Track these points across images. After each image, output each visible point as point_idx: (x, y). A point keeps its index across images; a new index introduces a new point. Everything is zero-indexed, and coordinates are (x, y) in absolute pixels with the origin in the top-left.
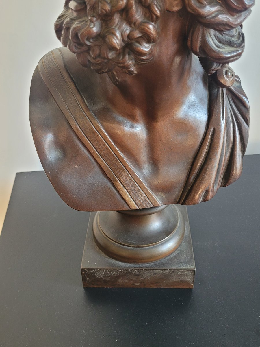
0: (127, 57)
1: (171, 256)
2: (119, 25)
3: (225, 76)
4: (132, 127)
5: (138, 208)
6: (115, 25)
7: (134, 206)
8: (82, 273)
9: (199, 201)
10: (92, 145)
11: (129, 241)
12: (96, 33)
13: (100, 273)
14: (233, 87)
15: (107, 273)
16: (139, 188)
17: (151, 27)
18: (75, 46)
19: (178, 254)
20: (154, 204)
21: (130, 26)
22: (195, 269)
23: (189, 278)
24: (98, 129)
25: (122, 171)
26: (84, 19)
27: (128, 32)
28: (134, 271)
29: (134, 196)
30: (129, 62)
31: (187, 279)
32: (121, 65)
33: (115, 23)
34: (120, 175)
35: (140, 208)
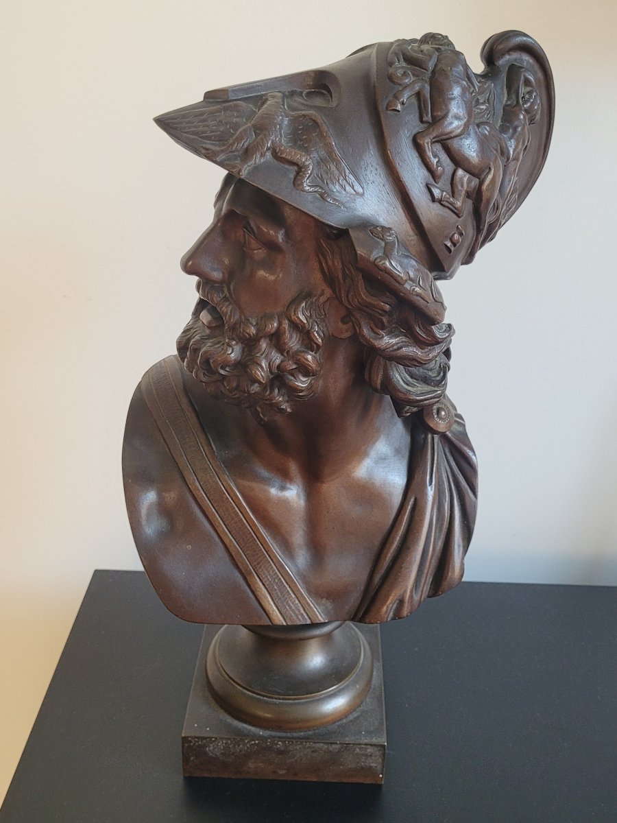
0: (276, 391)
1: (344, 721)
2: (266, 353)
3: (436, 416)
4: (283, 488)
5: (285, 624)
6: (262, 352)
7: (278, 619)
8: (183, 746)
9: (388, 617)
10: (217, 512)
11: (271, 689)
12: (235, 360)
13: (215, 746)
14: (451, 432)
15: (228, 746)
16: (288, 589)
17: (309, 357)
18: (204, 374)
19: (358, 716)
20: (312, 618)
21: (282, 354)
22: (386, 744)
23: (375, 763)
24: (228, 489)
25: (261, 558)
26: (220, 339)
27: (278, 362)
28: (277, 744)
29: (279, 602)
30: (279, 398)
31: (372, 765)
32: (268, 402)
33: (261, 349)
34: (259, 566)
35: (289, 624)
